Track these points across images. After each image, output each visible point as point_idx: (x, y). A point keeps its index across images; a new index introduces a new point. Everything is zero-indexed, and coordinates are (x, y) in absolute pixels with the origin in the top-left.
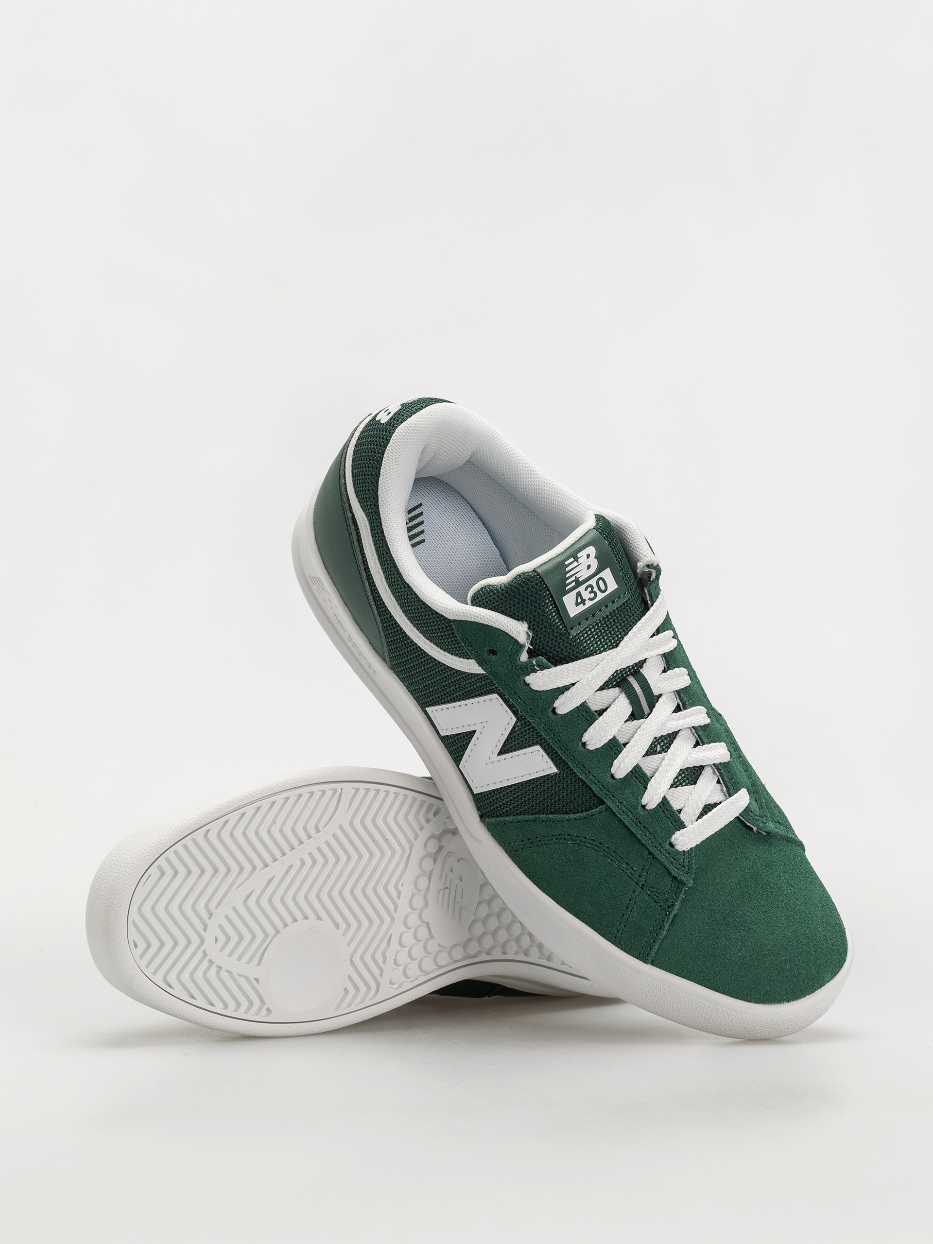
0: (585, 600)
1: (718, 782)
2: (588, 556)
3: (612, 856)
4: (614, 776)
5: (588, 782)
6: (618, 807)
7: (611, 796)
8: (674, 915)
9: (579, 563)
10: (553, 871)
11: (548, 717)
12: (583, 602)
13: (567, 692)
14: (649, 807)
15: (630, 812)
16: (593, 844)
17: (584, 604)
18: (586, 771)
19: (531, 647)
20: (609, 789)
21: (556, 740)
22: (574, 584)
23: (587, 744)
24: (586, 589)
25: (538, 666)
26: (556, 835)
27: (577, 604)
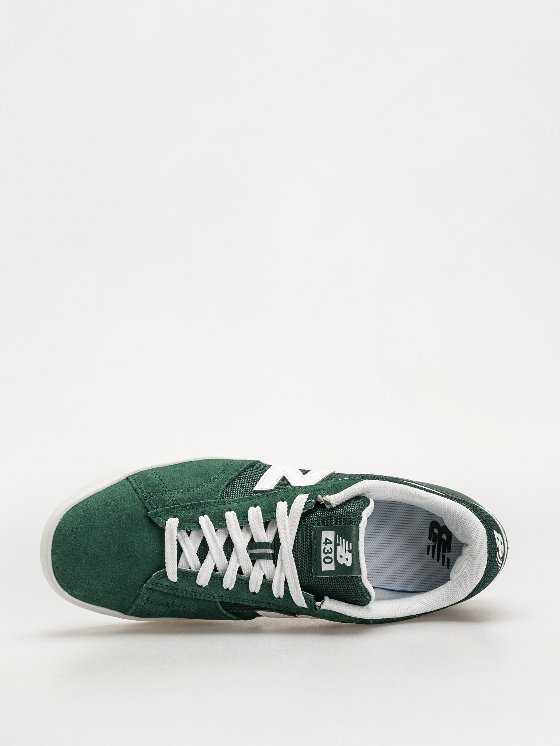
0: (326, 545)
2: (347, 559)
4: (229, 511)
9: (346, 551)
12: (326, 543)
13: (287, 510)
17: (324, 543)
19: (321, 503)
22: (338, 542)
23: (255, 507)
24: (331, 549)
25: (310, 501)
27: (326, 539)
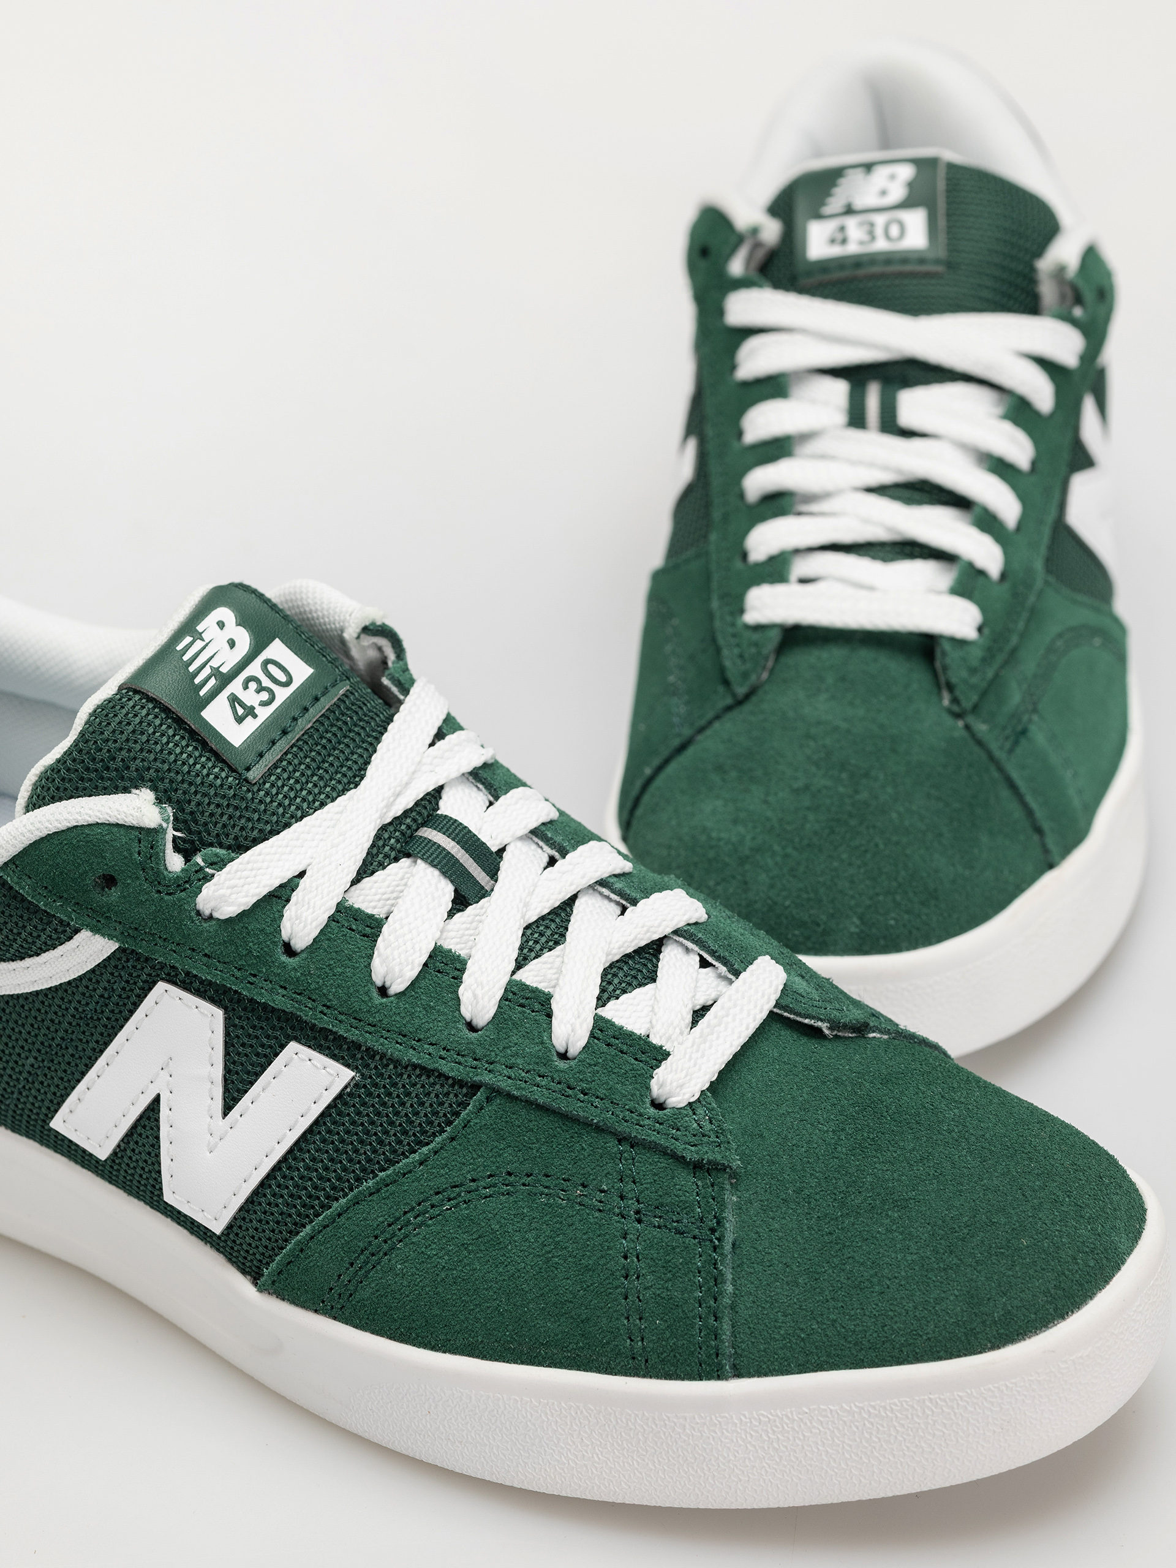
0: (252, 708)
1: (704, 964)
2: (222, 625)
3: (546, 1187)
4: (474, 1023)
5: (424, 1060)
6: (509, 1078)
7: (487, 1066)
8: (734, 1245)
9: (207, 641)
10: (440, 1289)
11: (283, 966)
12: (251, 712)
13: (294, 893)
14: (574, 1051)
15: (540, 1076)
16: (495, 1185)
17: (254, 717)
18: (413, 1042)
19: (178, 834)
20: (474, 1053)
21: (320, 1008)
22: (213, 682)
23: (387, 984)
24: (246, 687)
25: (212, 865)
26: (413, 1209)
27: (239, 719)
